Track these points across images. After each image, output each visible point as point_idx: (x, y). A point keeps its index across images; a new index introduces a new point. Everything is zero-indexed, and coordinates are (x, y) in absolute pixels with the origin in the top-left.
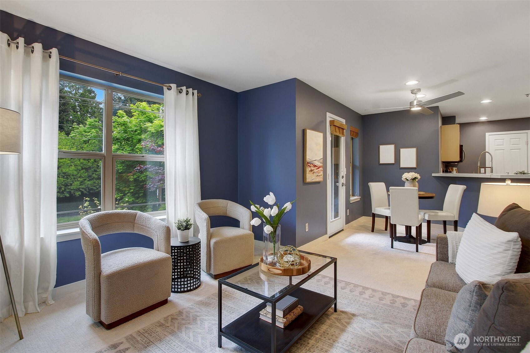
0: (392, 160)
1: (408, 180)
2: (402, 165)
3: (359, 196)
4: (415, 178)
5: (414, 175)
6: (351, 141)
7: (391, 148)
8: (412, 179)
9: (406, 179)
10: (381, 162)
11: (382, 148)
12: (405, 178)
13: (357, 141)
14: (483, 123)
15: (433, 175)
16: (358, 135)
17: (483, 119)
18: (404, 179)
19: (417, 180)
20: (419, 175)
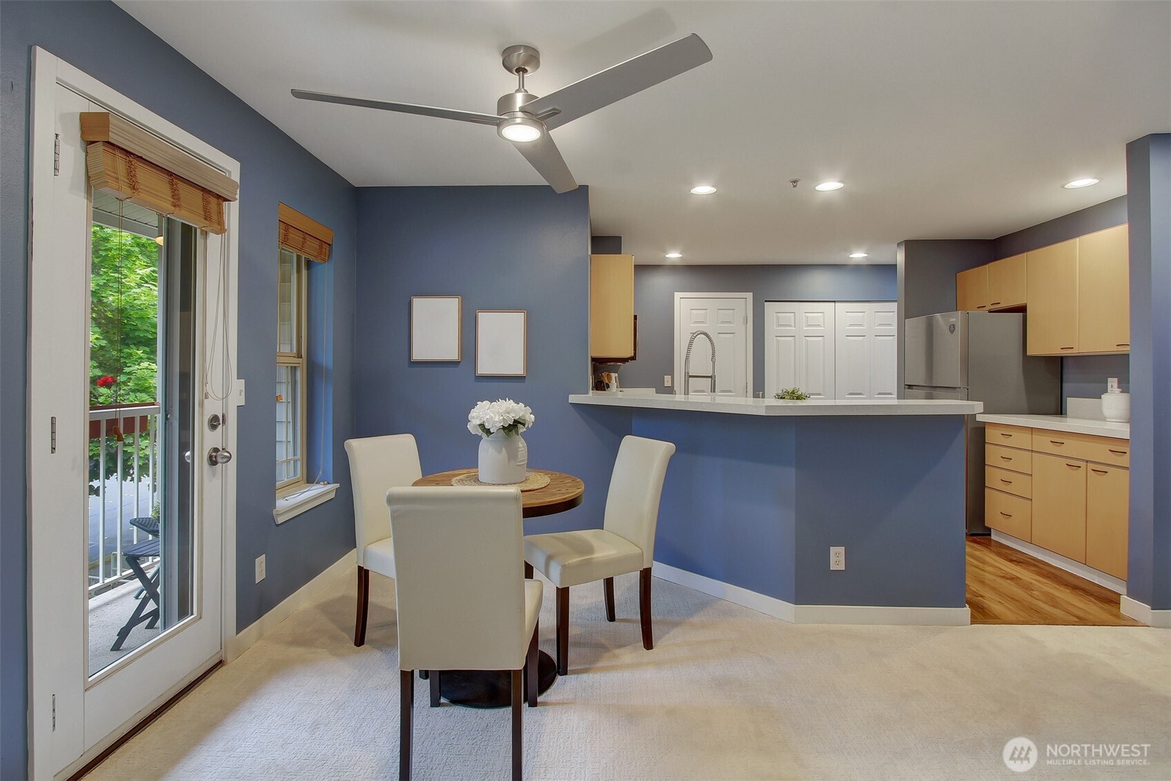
0: (449, 350)
1: (488, 432)
2: (484, 368)
3: (331, 479)
4: (517, 423)
5: (513, 410)
6: (304, 272)
7: (449, 308)
8: (504, 428)
9: (482, 426)
10: (417, 355)
11: (421, 305)
12: (479, 423)
13: (327, 274)
14: (675, 268)
15: (574, 399)
16: (331, 251)
17: (674, 256)
18: (475, 426)
19: (522, 429)
20: (529, 410)
